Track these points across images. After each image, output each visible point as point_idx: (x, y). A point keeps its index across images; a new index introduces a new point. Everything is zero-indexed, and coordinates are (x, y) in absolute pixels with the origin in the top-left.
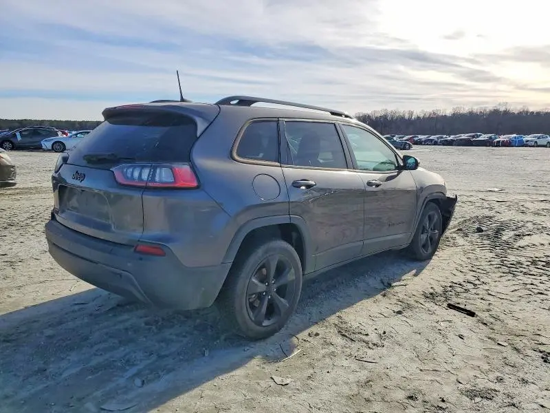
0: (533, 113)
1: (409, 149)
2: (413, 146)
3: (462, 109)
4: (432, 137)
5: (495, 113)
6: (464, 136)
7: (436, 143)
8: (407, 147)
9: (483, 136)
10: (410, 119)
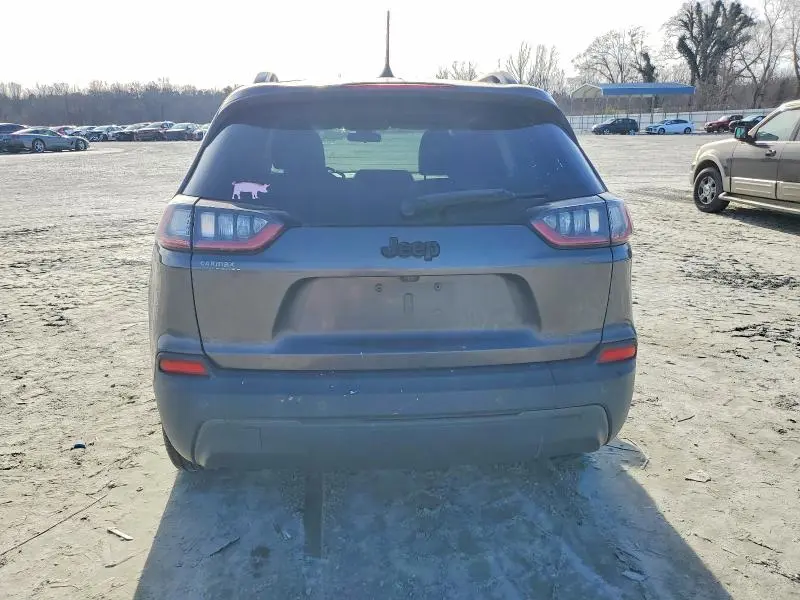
0: (200, 92)
1: (85, 149)
2: (90, 144)
3: (103, 84)
4: (97, 129)
5: (152, 90)
6: (150, 126)
7: (106, 139)
8: (82, 145)
9: (176, 125)
10: (16, 99)
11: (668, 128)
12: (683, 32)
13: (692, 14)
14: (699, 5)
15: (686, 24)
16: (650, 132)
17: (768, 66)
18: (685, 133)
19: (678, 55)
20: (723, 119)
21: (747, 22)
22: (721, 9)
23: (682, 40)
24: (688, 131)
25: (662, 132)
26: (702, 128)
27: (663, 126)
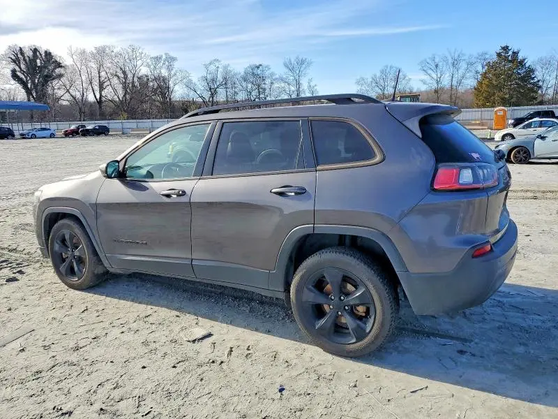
11: (39, 134)
12: (13, 66)
13: (17, 54)
14: (21, 49)
15: (14, 61)
16: (23, 137)
17: (83, 94)
18: (51, 137)
19: (13, 82)
20: (73, 127)
21: (59, 65)
22: (38, 53)
23: (14, 72)
24: (52, 136)
25: (34, 137)
26: (61, 133)
27: (34, 132)
